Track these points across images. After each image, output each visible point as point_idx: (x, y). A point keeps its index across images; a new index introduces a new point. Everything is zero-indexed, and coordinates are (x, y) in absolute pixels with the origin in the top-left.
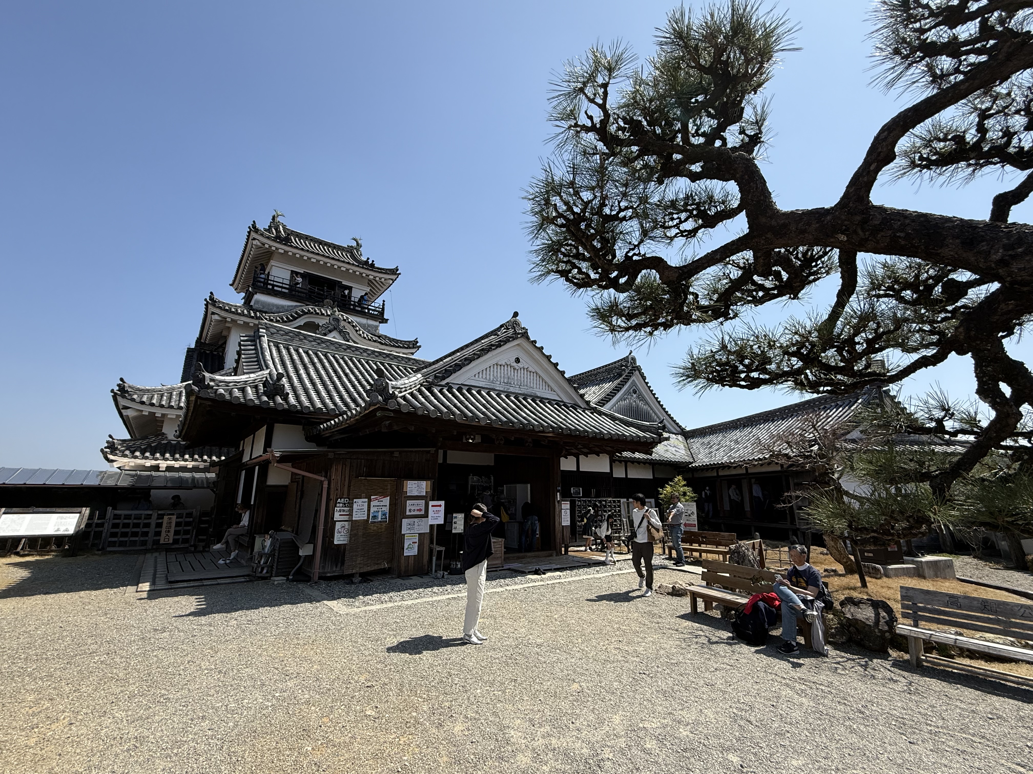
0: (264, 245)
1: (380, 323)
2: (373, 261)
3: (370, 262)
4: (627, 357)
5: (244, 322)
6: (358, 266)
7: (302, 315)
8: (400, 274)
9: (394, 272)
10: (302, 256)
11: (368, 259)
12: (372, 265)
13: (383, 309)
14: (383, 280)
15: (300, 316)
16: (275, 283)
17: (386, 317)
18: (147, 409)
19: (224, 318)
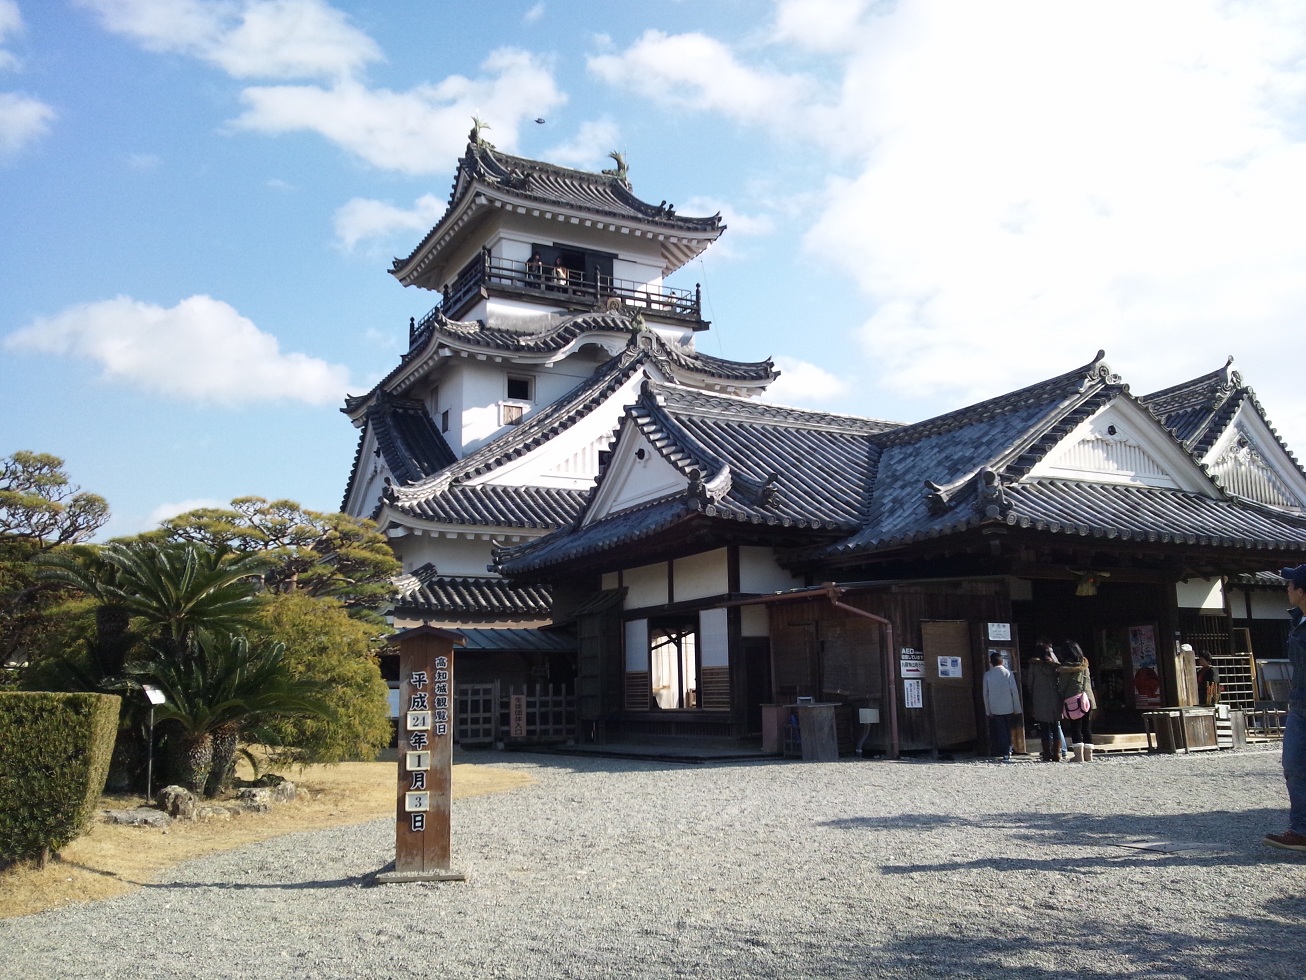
0: (491, 201)
1: (695, 330)
2: (671, 206)
3: (667, 207)
4: (1224, 370)
5: (489, 357)
6: (643, 220)
7: (578, 333)
8: (725, 227)
9: (713, 225)
10: (555, 216)
11: (664, 203)
12: (670, 214)
13: (697, 302)
14: (694, 242)
15: (574, 335)
17: (704, 317)
18: (419, 527)
19: (456, 353)
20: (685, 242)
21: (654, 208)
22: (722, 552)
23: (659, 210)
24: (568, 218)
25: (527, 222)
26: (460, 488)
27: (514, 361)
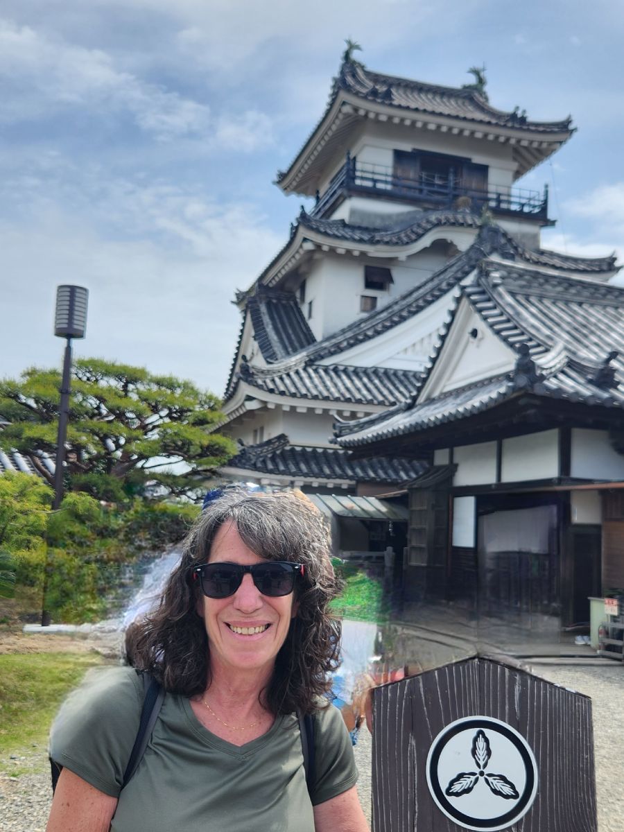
1: (541, 227)
2: (523, 113)
3: (519, 114)
5: (347, 251)
6: (497, 125)
7: (430, 229)
8: (575, 129)
9: (564, 129)
10: (414, 122)
11: (517, 108)
12: (523, 120)
13: (545, 202)
14: (544, 145)
15: (426, 231)
16: (376, 177)
17: (550, 215)
18: (273, 400)
19: (319, 247)
20: (535, 145)
21: (508, 115)
22: (553, 434)
23: (513, 117)
24: (425, 124)
25: (388, 129)
26: (314, 367)
27: (370, 255)
